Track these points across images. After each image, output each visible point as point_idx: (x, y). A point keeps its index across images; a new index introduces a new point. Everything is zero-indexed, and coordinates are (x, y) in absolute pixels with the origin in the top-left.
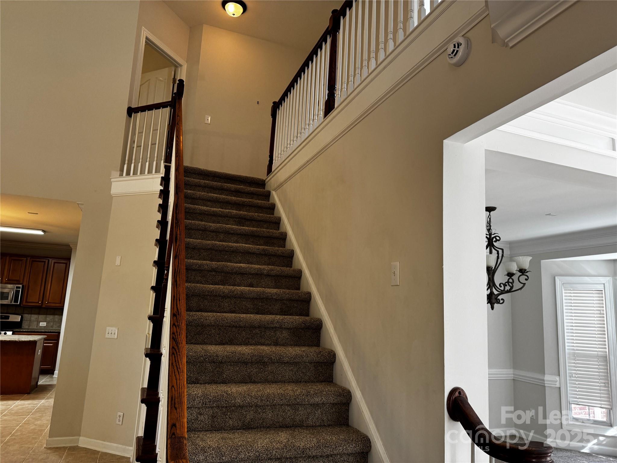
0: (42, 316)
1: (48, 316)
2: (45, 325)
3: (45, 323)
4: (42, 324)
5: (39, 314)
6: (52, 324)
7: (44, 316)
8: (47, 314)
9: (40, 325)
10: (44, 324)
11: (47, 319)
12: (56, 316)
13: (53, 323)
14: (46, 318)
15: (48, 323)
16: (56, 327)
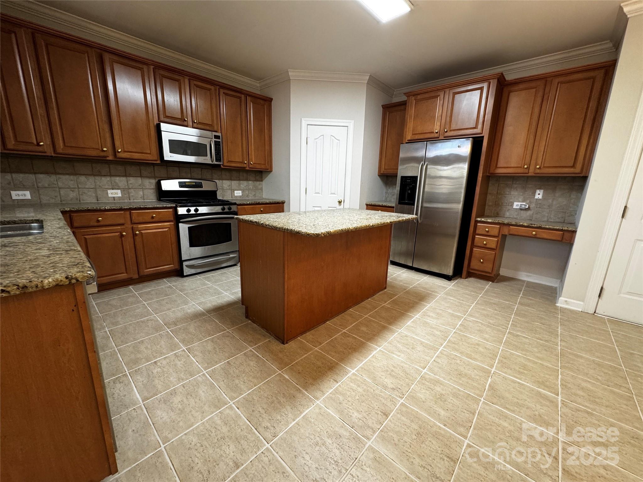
0: (235, 182)
1: (241, 182)
2: (241, 195)
3: (241, 192)
4: (237, 193)
5: (231, 179)
6: (247, 192)
7: (237, 182)
8: (239, 180)
9: (236, 195)
10: (239, 193)
11: (241, 185)
12: (250, 182)
13: (249, 191)
14: (239, 184)
15: (243, 191)
16: (252, 197)
